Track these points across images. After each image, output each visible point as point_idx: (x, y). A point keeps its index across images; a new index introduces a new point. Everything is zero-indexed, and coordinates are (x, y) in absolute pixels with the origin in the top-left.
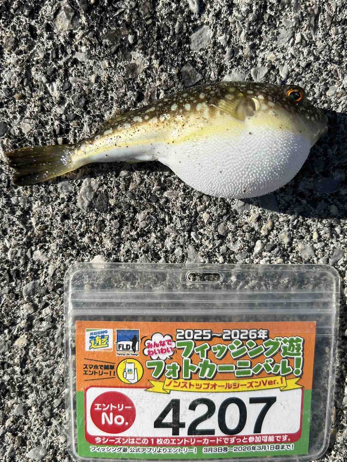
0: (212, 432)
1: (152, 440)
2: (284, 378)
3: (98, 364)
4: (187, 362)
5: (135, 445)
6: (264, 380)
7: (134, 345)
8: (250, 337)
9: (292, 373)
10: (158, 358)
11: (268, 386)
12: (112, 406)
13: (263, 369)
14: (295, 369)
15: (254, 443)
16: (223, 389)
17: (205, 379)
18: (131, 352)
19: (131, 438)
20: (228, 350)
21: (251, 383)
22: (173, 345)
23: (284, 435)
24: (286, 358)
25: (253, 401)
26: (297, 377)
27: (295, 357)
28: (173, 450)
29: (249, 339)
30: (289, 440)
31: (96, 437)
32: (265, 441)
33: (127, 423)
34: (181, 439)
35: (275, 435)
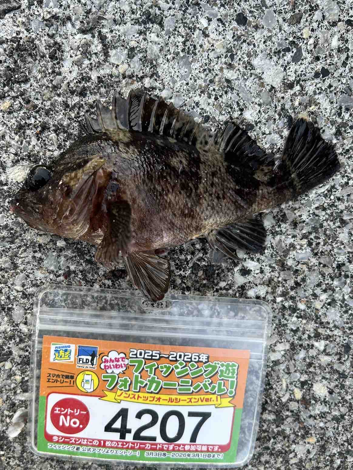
0: (154, 439)
1: (102, 442)
2: (219, 397)
3: (60, 373)
4: (137, 377)
5: (86, 445)
6: (202, 397)
7: (92, 360)
8: (193, 360)
9: (227, 393)
10: (113, 372)
11: (204, 403)
12: (69, 410)
13: (202, 388)
14: (230, 390)
15: (189, 451)
16: (166, 402)
17: (152, 393)
18: (89, 365)
19: (84, 439)
20: (173, 369)
21: (191, 399)
22: (126, 362)
23: (216, 445)
24: (222, 380)
25: (191, 414)
26: (231, 397)
27: (230, 379)
28: (119, 452)
29: (191, 361)
30: (220, 450)
31: (54, 436)
32: (199, 449)
33: (81, 426)
34: (127, 443)
35: (208, 445)
